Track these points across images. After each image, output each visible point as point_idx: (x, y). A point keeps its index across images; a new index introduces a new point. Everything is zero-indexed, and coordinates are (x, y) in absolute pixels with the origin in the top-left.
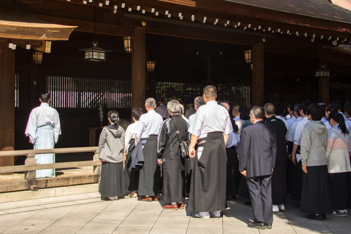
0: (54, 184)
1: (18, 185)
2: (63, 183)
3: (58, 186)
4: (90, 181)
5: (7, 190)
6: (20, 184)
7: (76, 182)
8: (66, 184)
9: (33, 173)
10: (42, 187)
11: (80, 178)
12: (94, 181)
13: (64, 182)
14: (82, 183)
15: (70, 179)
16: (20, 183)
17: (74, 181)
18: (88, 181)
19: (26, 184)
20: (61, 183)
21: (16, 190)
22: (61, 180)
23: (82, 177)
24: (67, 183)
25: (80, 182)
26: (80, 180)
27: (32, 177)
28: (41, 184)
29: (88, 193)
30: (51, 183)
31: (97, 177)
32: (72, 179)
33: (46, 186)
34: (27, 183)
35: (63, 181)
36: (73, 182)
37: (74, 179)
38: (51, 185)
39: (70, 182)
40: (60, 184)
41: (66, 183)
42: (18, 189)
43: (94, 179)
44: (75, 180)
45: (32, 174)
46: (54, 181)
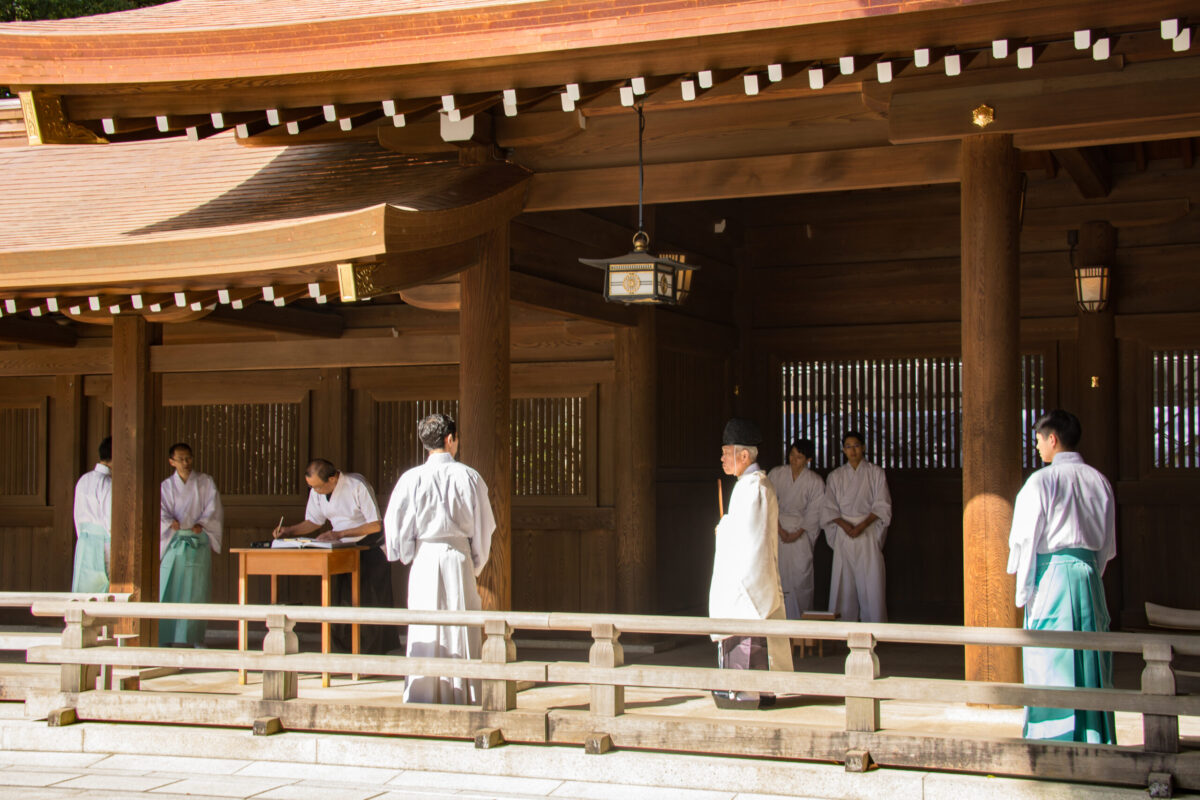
0: (335, 724)
1: (234, 710)
2: (364, 724)
3: (348, 730)
4: (454, 730)
5: (206, 720)
6: (239, 708)
7: (407, 727)
8: (372, 727)
9: (274, 678)
10: (299, 728)
11: (419, 713)
12: (470, 733)
13: (366, 721)
14: (424, 734)
15: (387, 713)
16: (240, 705)
17: (401, 723)
18: (447, 731)
19: (256, 710)
20: (357, 724)
21: (228, 723)
22: (356, 712)
23: (426, 713)
24: (378, 727)
25: (420, 729)
26: (418, 722)
27: (272, 689)
28: (296, 718)
29: (425, 770)
30: (325, 717)
31: (478, 720)
32: (393, 713)
33: (312, 724)
34: (258, 707)
35: (363, 718)
36: (397, 726)
37: (399, 716)
38: (327, 725)
39: (386, 725)
40: (355, 724)
41: (371, 725)
42: (235, 722)
43: (470, 726)
44: (402, 718)
45: (272, 681)
46: (335, 712)
